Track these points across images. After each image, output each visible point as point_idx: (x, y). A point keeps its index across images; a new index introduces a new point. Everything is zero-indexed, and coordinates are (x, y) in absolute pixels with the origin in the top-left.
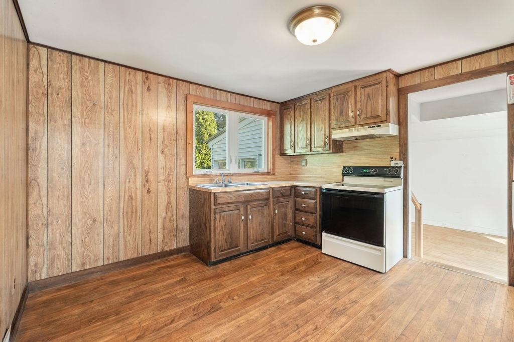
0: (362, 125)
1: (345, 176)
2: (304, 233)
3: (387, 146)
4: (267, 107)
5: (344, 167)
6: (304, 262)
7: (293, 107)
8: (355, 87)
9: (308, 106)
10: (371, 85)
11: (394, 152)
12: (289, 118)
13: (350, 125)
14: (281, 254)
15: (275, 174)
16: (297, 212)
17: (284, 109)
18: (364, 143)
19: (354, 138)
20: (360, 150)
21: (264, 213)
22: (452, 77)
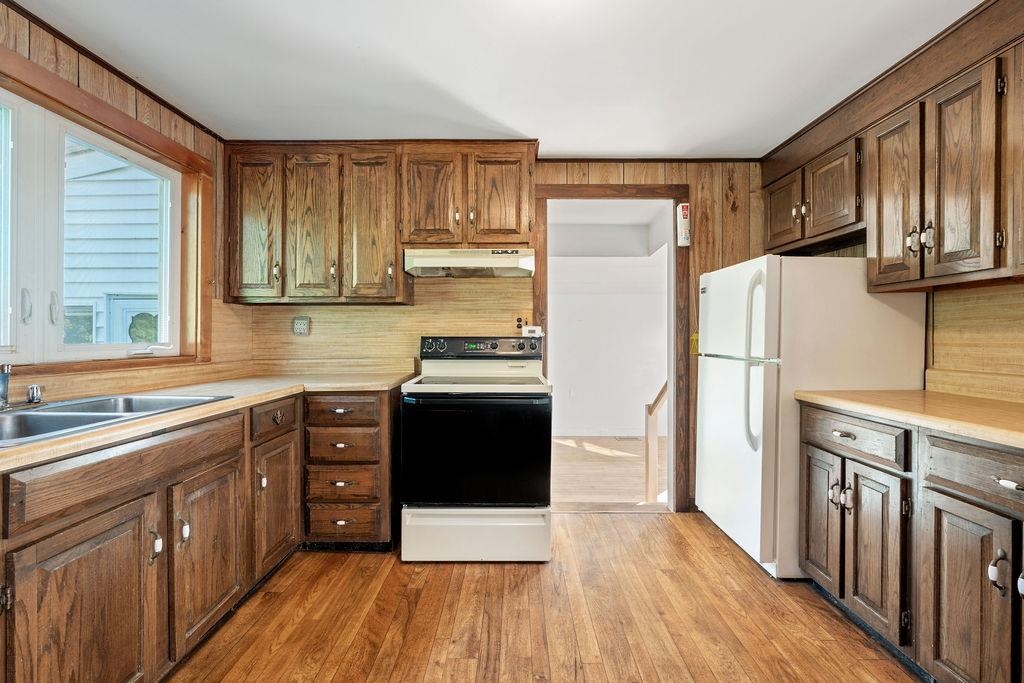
0: (479, 245)
1: (427, 358)
2: (342, 523)
3: (510, 295)
4: (186, 138)
5: (424, 339)
6: (381, 611)
7: (278, 163)
8: (465, 158)
9: (333, 171)
10: (500, 163)
11: (524, 309)
12: (265, 195)
13: (451, 240)
14: (293, 614)
15: (209, 360)
16: (312, 468)
17: (244, 164)
18: (465, 286)
19: (442, 273)
20: (454, 300)
21: (227, 500)
22: (612, 187)
